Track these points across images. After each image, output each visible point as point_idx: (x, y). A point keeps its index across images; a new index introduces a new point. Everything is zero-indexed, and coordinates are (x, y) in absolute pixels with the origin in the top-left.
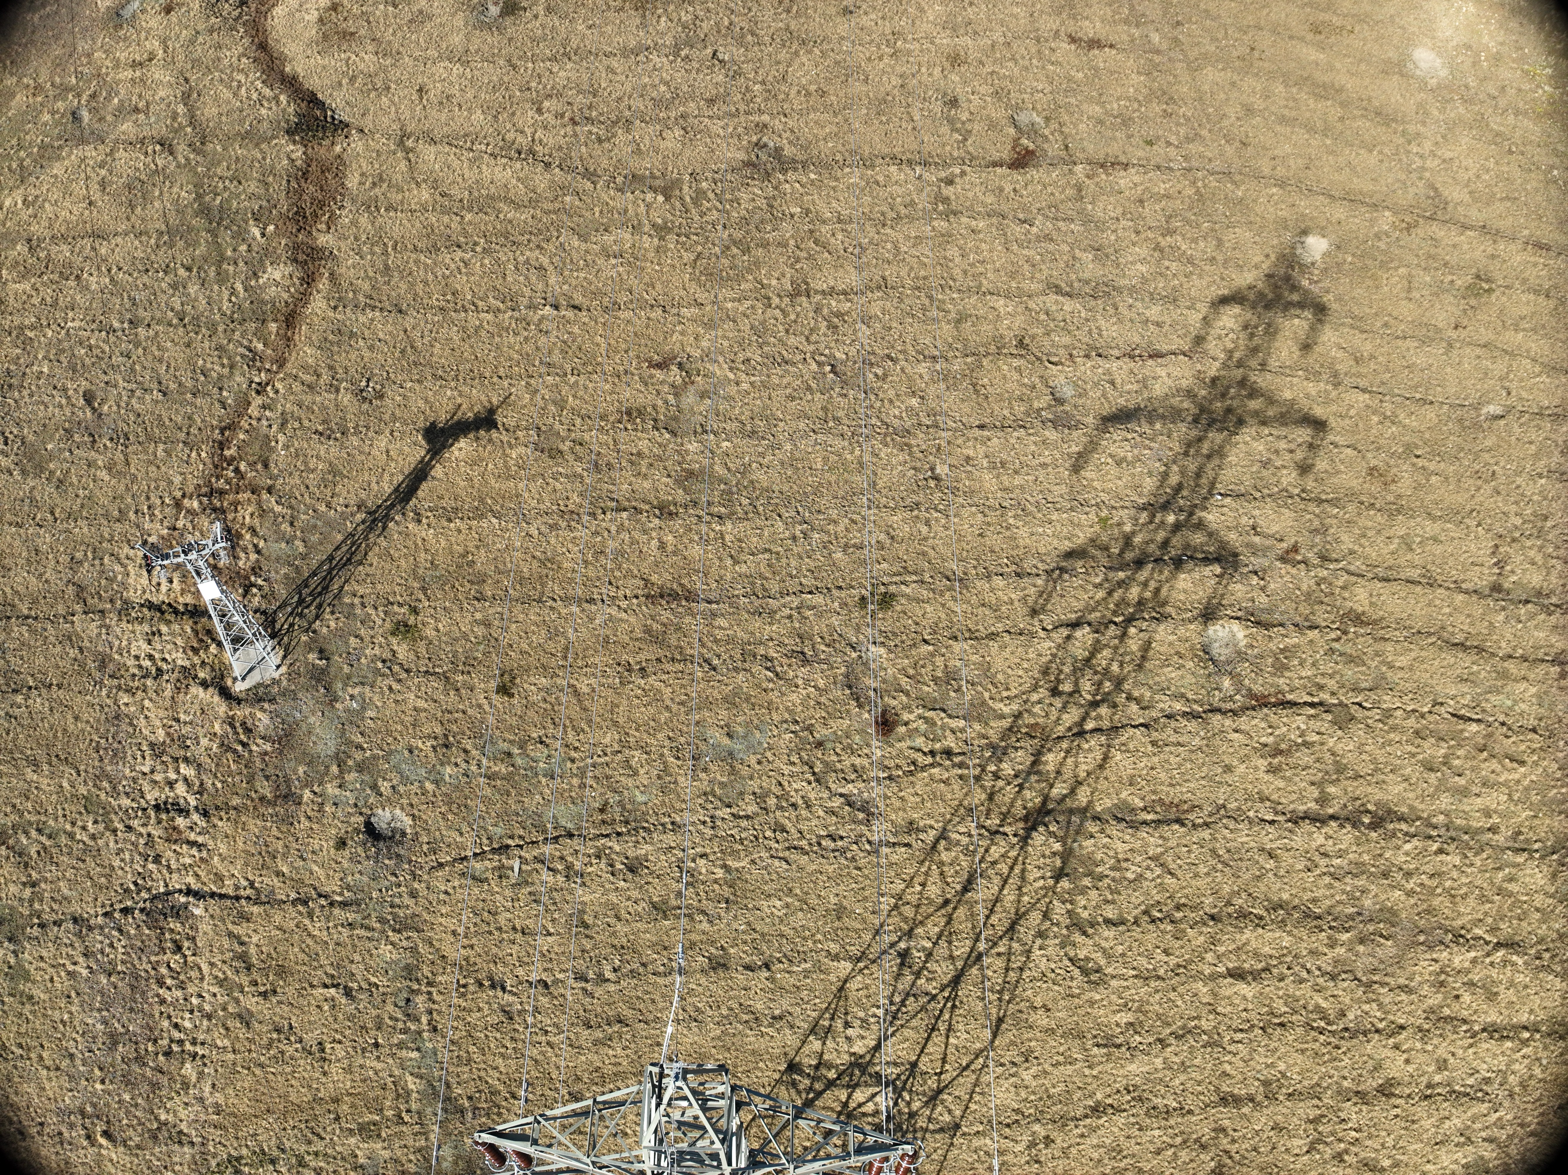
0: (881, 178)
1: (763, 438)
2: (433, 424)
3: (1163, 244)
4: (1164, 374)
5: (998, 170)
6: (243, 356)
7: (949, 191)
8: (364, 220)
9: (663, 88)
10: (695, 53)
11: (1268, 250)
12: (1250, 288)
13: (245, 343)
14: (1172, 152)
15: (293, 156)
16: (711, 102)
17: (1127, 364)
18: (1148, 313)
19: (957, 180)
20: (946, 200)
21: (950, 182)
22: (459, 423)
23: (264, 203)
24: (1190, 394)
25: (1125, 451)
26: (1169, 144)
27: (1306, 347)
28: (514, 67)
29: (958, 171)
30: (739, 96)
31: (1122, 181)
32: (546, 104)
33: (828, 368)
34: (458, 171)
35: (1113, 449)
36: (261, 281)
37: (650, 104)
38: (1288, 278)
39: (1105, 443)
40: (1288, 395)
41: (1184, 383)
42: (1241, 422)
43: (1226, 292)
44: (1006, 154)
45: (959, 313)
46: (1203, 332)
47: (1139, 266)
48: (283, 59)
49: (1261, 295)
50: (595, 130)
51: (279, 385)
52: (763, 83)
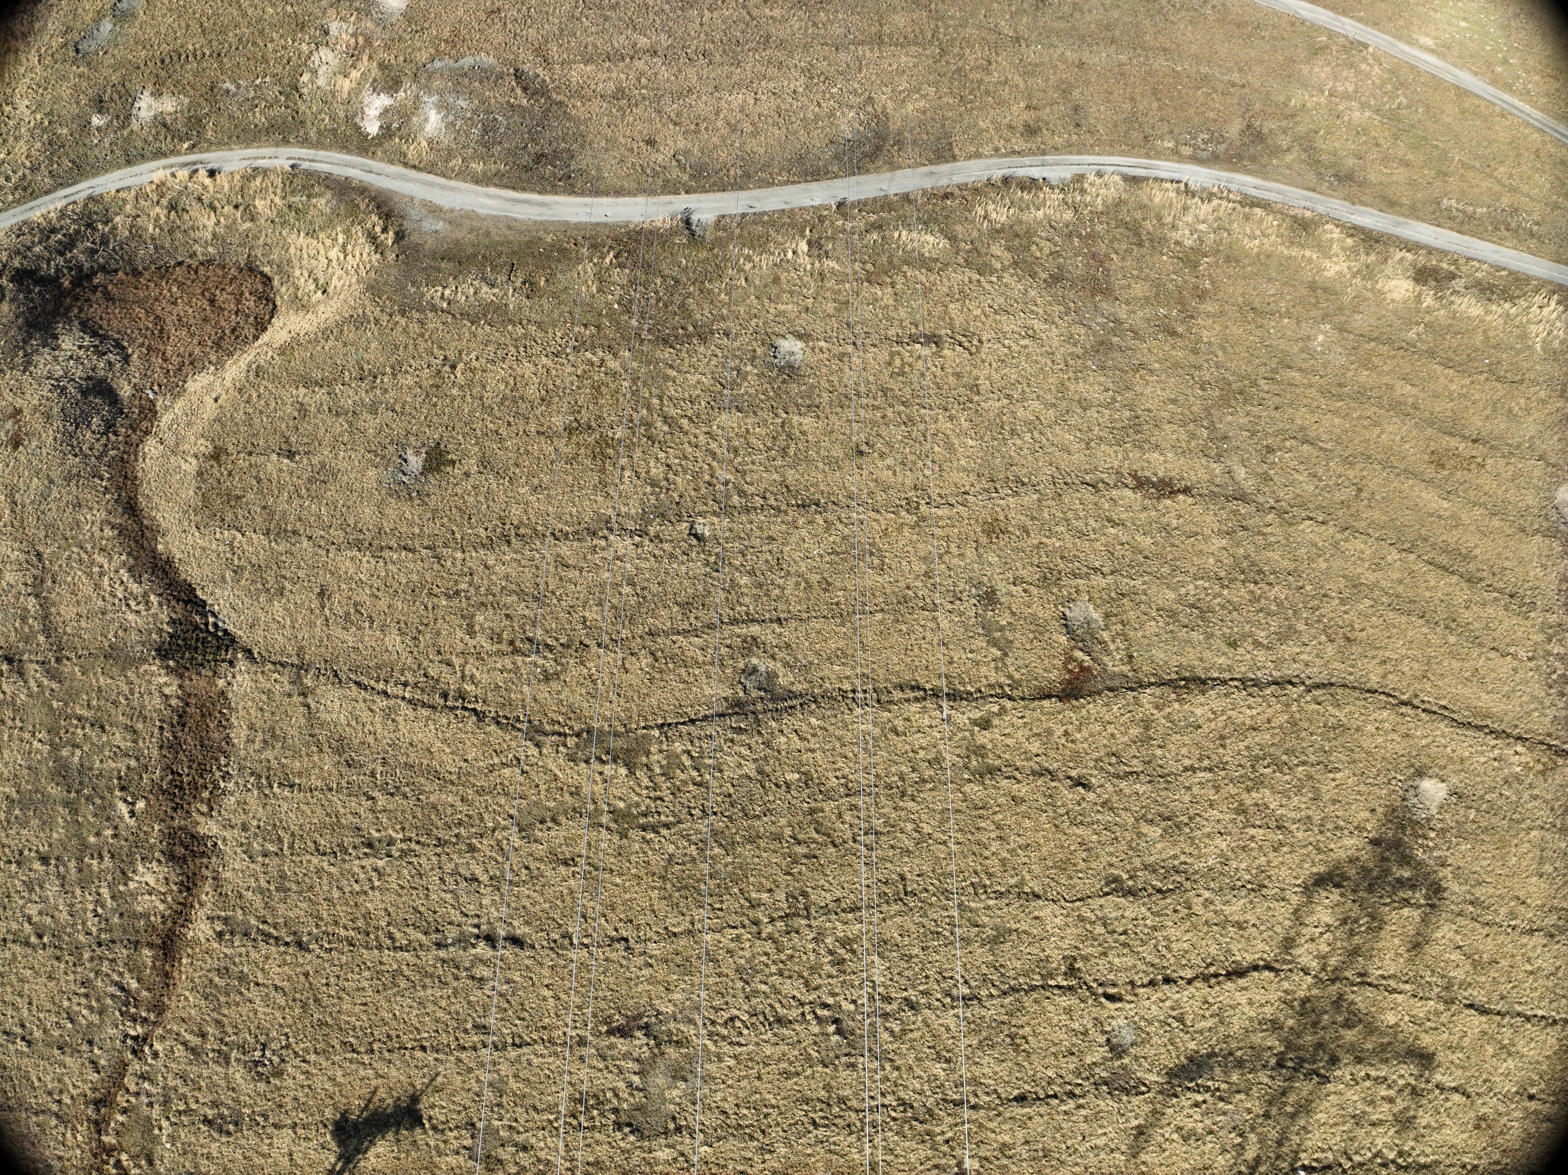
0: (899, 724)
1: (752, 1138)
2: (344, 1115)
3: (1248, 802)
4: (1244, 1001)
5: (1046, 703)
6: (113, 996)
7: (983, 738)
8: (253, 798)
9: (627, 590)
10: (667, 530)
11: (1374, 804)
12: (1352, 860)
13: (116, 978)
14: (1261, 655)
15: (167, 691)
16: (686, 606)
17: (1200, 989)
18: (1227, 909)
19: (996, 721)
20: (980, 751)
21: (985, 724)
22: (375, 1113)
23: (133, 763)
24: (1275, 1025)
25: (1195, 1122)
26: (1257, 644)
27: (1416, 946)
28: (438, 558)
29: (996, 709)
30: (722, 595)
31: (1199, 711)
32: (479, 618)
33: (832, 1028)
34: (368, 727)
35: (1180, 1120)
36: (132, 885)
37: (609, 615)
38: (1397, 844)
39: (1170, 1111)
40: (1391, 1018)
41: (1268, 1010)
42: (1334, 1060)
43: (1322, 869)
44: (1055, 676)
45: (995, 928)
46: (1292, 933)
47: (1218, 841)
48: (156, 531)
49: (1365, 871)
50: (541, 662)
51: (158, 1046)
52: (752, 573)
